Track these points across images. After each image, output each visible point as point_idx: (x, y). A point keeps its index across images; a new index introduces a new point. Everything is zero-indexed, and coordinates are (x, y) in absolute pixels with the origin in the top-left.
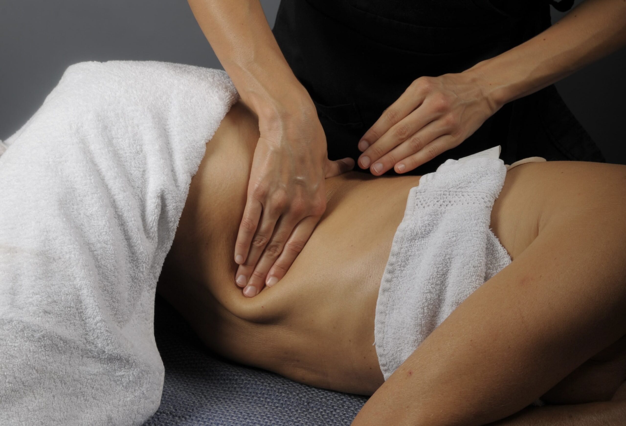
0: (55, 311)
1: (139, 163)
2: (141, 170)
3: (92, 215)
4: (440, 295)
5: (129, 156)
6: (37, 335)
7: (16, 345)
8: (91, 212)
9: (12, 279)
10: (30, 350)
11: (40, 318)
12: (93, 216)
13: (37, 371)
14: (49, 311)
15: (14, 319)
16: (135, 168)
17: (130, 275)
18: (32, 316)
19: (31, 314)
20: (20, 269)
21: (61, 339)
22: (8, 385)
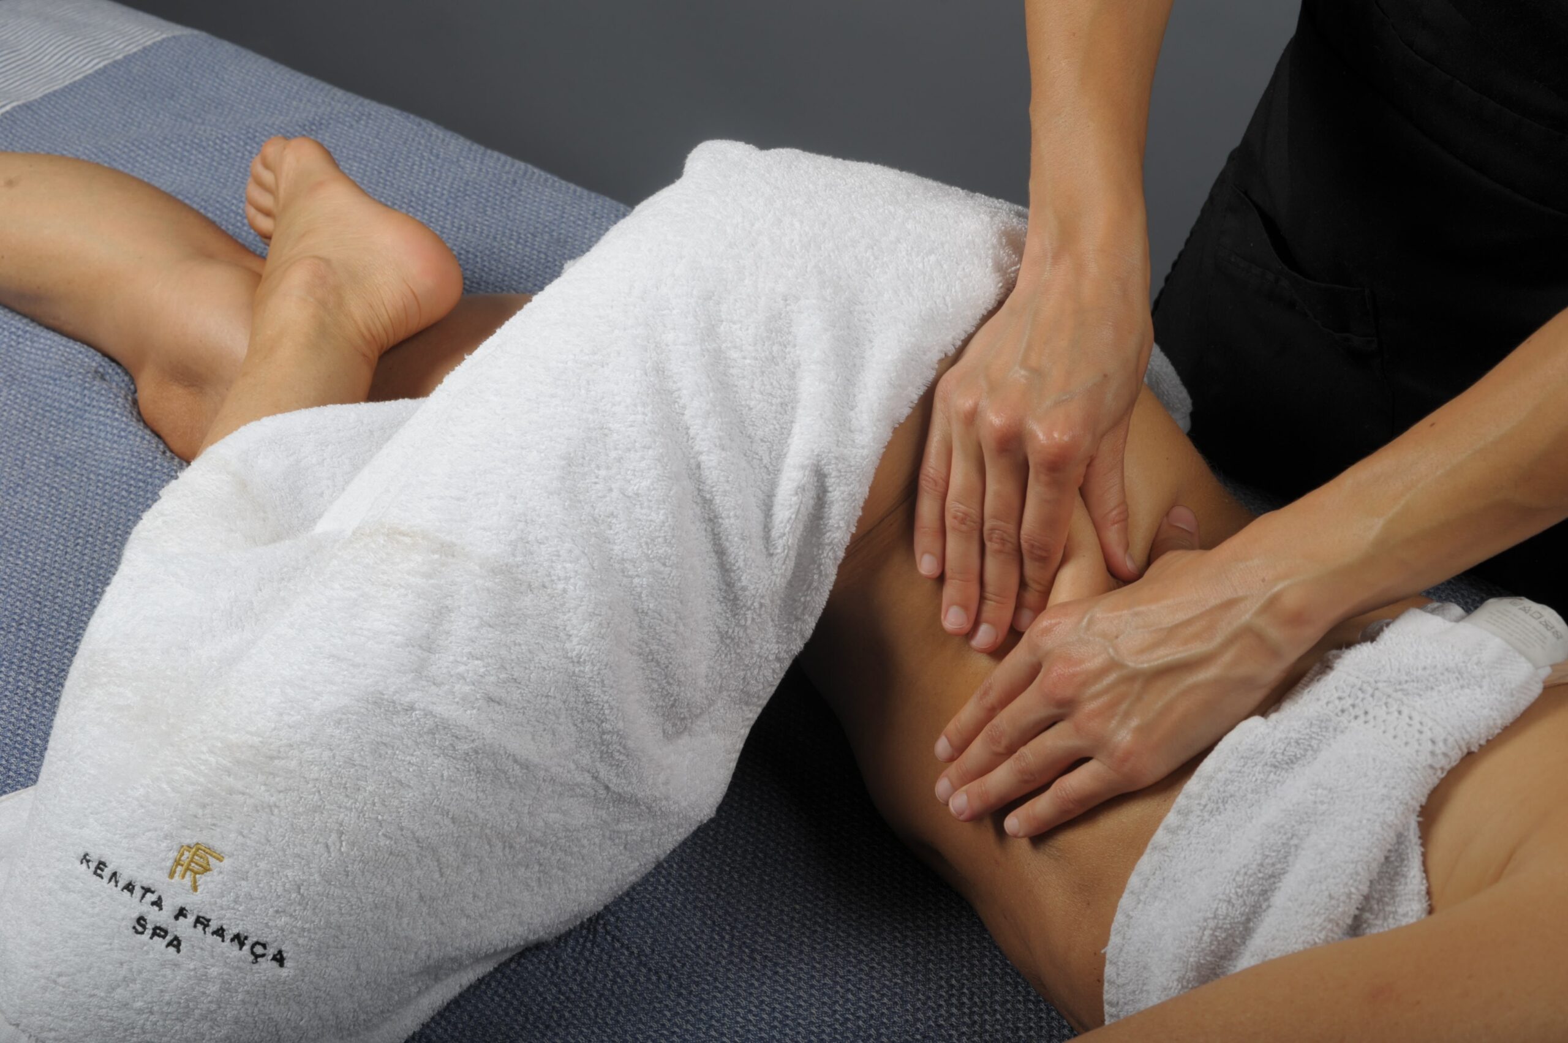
0: (512, 699)
1: (772, 384)
2: (773, 402)
3: (637, 495)
4: (1251, 916)
5: (750, 365)
6: (462, 747)
7: (414, 760)
8: (636, 488)
9: (430, 616)
10: (442, 776)
11: (475, 711)
12: (640, 499)
13: (454, 820)
14: (497, 700)
15: (416, 706)
16: (760, 396)
17: (718, 627)
18: (458, 703)
19: (456, 700)
20: (452, 596)
21: (516, 761)
22: (383, 842)
